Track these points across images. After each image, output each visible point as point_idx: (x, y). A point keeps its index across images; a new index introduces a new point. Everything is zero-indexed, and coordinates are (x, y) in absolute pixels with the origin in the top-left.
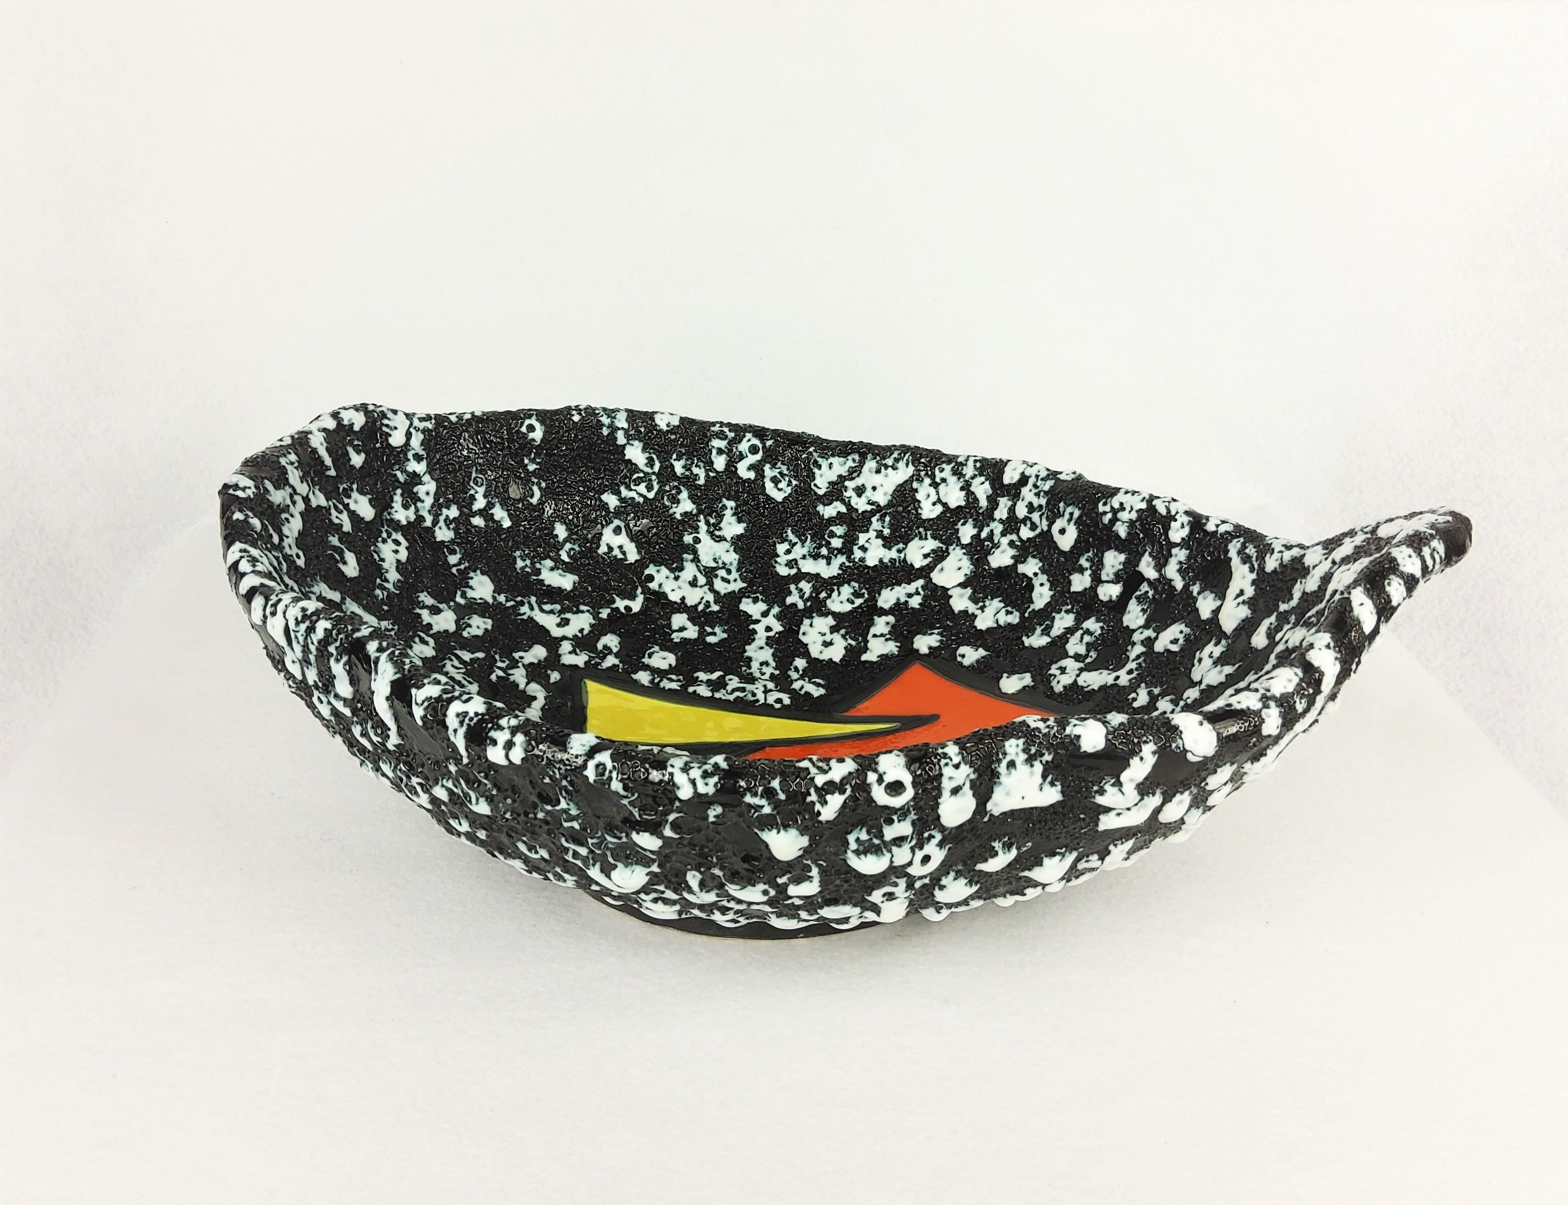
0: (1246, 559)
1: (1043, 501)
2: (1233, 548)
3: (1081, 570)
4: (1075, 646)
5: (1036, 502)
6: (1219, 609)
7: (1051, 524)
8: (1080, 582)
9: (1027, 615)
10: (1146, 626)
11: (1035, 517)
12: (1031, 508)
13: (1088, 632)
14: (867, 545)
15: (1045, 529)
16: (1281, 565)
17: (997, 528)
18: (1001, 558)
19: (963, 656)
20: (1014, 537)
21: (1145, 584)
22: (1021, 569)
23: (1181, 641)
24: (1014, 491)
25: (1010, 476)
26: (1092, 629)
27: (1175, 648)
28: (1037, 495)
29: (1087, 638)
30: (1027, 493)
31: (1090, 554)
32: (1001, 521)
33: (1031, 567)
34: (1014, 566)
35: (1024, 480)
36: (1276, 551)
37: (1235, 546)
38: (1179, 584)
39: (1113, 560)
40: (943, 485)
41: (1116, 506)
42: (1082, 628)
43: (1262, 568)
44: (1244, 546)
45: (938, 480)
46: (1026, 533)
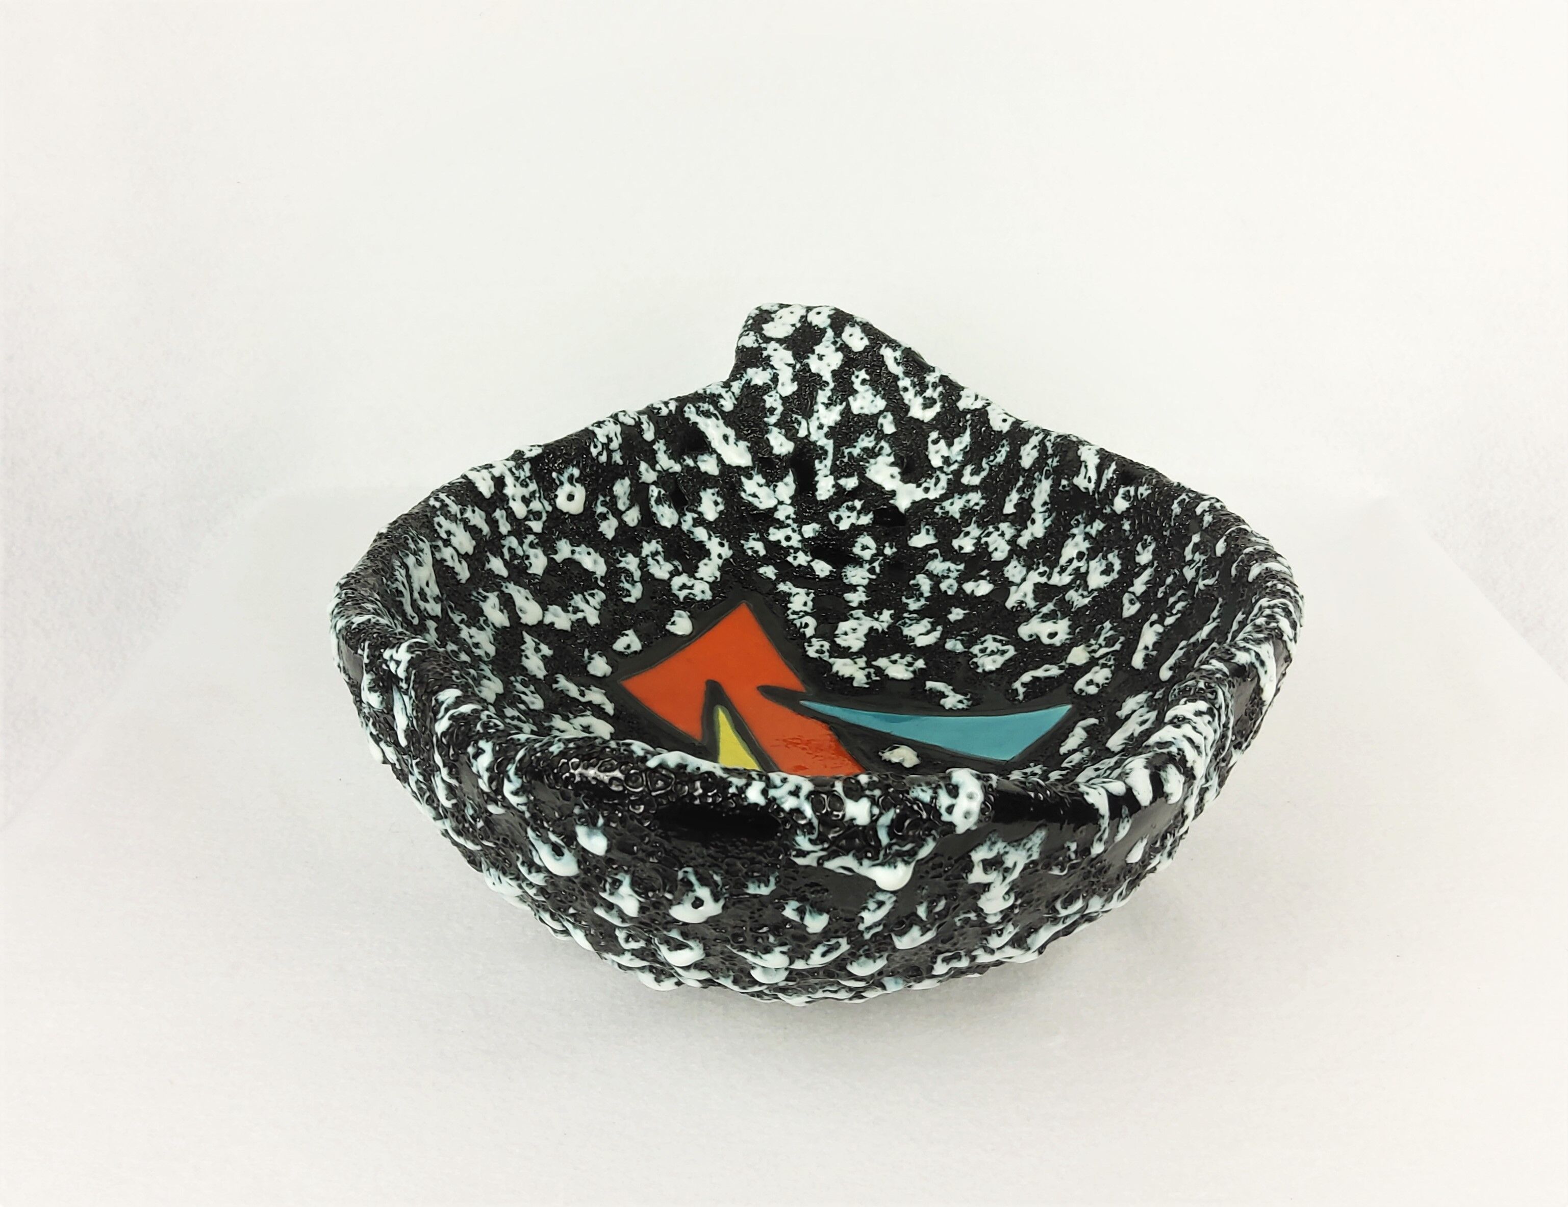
0: (707, 414)
1: (533, 486)
2: (690, 413)
3: (604, 517)
4: (661, 570)
5: (526, 492)
6: (720, 460)
7: (552, 500)
8: (608, 528)
9: (602, 585)
10: (682, 514)
11: (536, 505)
12: (526, 501)
13: (654, 554)
14: (475, 640)
15: (549, 508)
16: (737, 399)
17: (513, 542)
18: (538, 563)
19: (629, 647)
20: (531, 538)
21: (653, 487)
22: (559, 558)
23: (719, 500)
24: (499, 499)
25: (486, 488)
26: (654, 550)
27: (721, 507)
28: (525, 485)
29: (659, 558)
30: (512, 489)
31: (601, 498)
32: (510, 533)
33: (564, 550)
34: (551, 561)
35: (499, 482)
36: (724, 394)
37: (690, 412)
38: (677, 468)
39: (622, 488)
40: (452, 537)
41: (605, 440)
42: (647, 556)
43: (722, 413)
44: (698, 408)
45: (444, 536)
46: (537, 526)
